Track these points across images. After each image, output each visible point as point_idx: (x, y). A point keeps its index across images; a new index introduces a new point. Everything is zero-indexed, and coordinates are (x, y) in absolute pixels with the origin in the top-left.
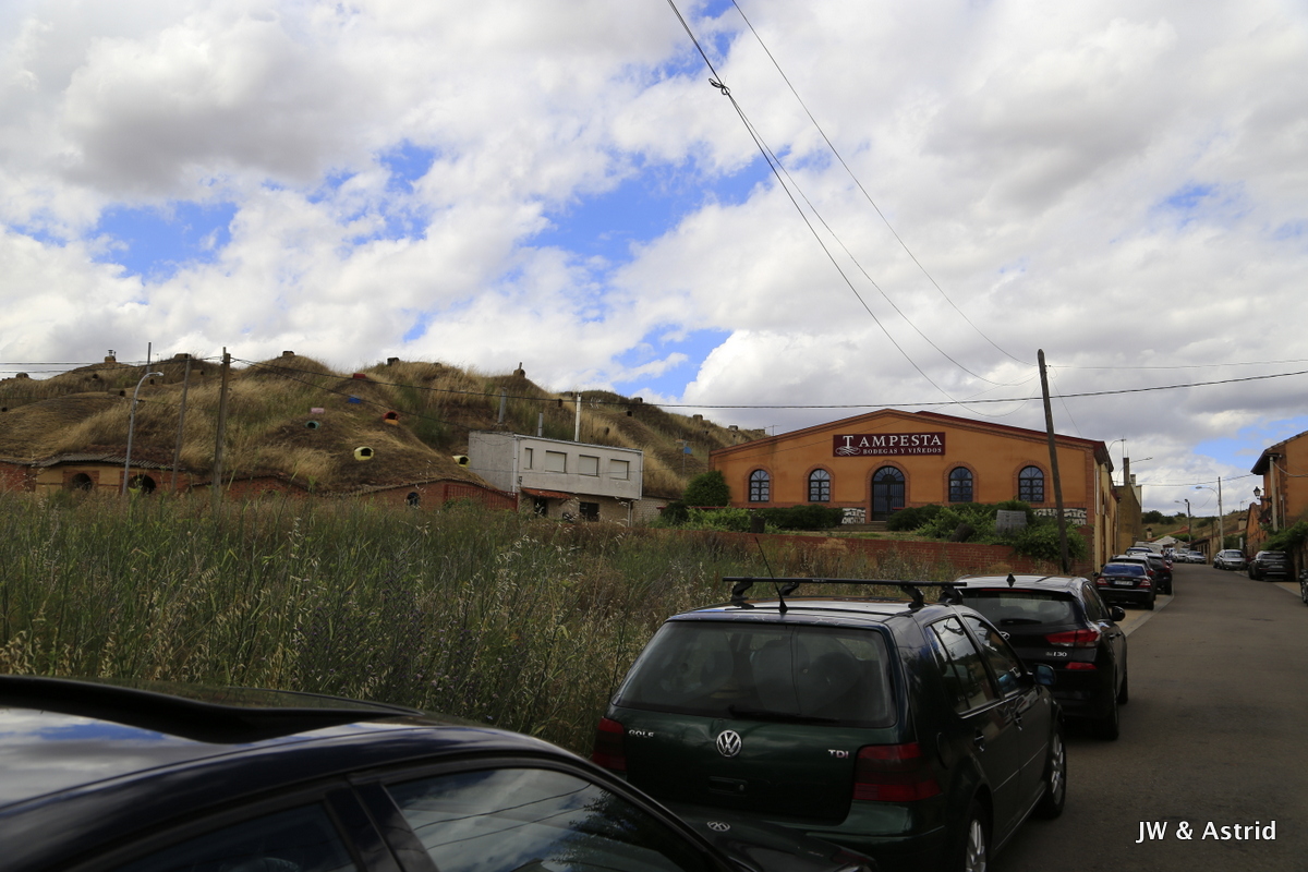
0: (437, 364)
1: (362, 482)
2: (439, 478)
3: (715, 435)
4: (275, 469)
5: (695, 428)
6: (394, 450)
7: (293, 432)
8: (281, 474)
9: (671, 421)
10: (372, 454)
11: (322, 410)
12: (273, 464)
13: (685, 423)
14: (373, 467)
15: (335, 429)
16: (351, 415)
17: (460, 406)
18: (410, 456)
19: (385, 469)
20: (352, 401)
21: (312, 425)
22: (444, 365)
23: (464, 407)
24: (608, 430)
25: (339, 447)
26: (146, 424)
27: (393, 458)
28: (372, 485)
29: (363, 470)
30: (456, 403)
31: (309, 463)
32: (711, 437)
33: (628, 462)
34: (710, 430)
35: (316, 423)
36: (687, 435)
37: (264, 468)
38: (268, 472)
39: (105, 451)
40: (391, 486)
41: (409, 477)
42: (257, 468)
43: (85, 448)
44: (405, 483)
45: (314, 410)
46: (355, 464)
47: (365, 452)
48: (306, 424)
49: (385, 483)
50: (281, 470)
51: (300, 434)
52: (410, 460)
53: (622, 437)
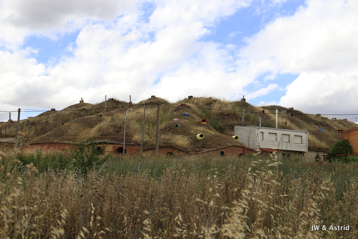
0: (210, 98)
1: (203, 148)
2: (231, 145)
3: (328, 122)
4: (170, 144)
5: (319, 120)
6: (211, 135)
7: (170, 129)
8: (173, 145)
9: (308, 117)
10: (204, 136)
11: (177, 119)
12: (169, 142)
13: (314, 118)
14: (206, 141)
15: (185, 127)
16: (187, 121)
17: (224, 115)
18: (218, 137)
19: (210, 142)
20: (185, 115)
21: (177, 126)
22: (213, 98)
23: (226, 115)
24: (286, 123)
25: (189, 134)
26: (117, 128)
27: (211, 138)
28: (207, 149)
29: (202, 143)
30: (222, 114)
31: (181, 141)
32: (327, 123)
33: (301, 136)
34: (326, 120)
35: (178, 125)
36: (317, 123)
37: (166, 143)
38: (168, 145)
39: (106, 138)
40: (214, 149)
41: (220, 145)
42: (163, 143)
43: (98, 138)
44: (219, 148)
45: (175, 119)
46: (198, 141)
47: (201, 136)
48: (175, 125)
49: (211, 148)
50: (172, 144)
51: (174, 129)
52: (218, 138)
53: (293, 126)
